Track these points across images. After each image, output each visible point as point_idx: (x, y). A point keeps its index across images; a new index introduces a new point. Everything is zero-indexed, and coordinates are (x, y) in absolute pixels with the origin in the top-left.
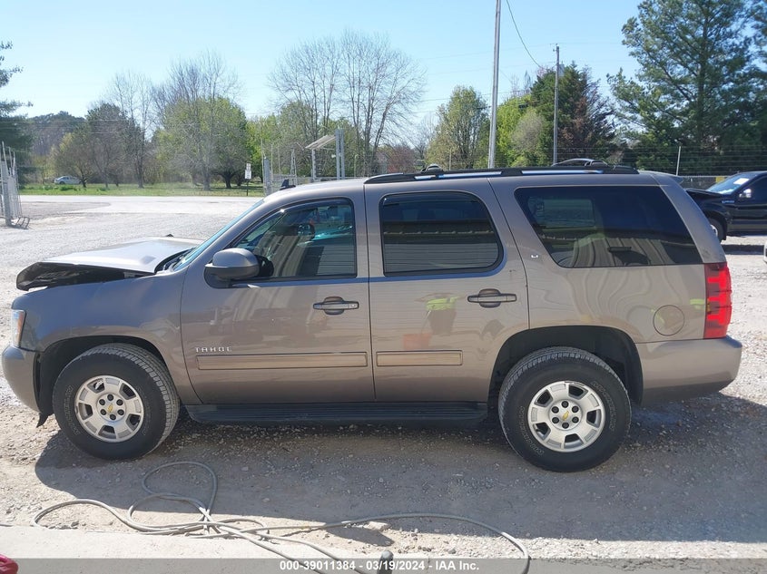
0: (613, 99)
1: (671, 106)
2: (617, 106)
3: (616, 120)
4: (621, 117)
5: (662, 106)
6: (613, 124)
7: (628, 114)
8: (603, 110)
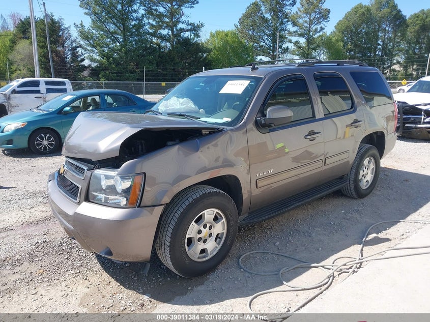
0: (79, 39)
1: (113, 46)
2: (82, 43)
3: (83, 51)
4: (86, 50)
5: (107, 45)
6: (82, 54)
7: (89, 48)
8: (74, 45)
